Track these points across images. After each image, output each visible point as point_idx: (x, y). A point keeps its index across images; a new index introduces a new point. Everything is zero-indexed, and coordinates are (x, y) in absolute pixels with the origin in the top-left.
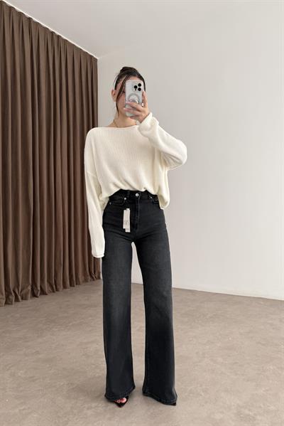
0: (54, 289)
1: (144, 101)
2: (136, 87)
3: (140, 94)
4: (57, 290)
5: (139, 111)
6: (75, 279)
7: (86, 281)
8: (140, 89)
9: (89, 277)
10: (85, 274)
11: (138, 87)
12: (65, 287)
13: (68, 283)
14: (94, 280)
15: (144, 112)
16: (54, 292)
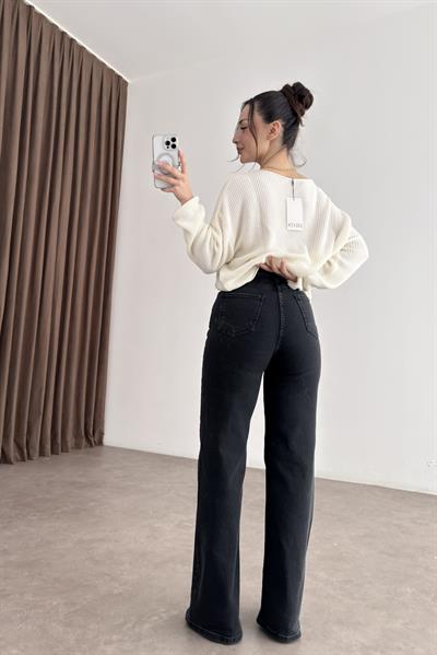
0: (25, 455)
1: (181, 163)
2: (168, 143)
3: (174, 153)
4: (30, 458)
5: (175, 178)
6: (59, 441)
7: (78, 446)
8: (174, 146)
9: (84, 442)
10: (77, 435)
11: (172, 143)
12: (42, 453)
13: (48, 446)
14: (91, 446)
15: (183, 179)
16: (23, 460)
